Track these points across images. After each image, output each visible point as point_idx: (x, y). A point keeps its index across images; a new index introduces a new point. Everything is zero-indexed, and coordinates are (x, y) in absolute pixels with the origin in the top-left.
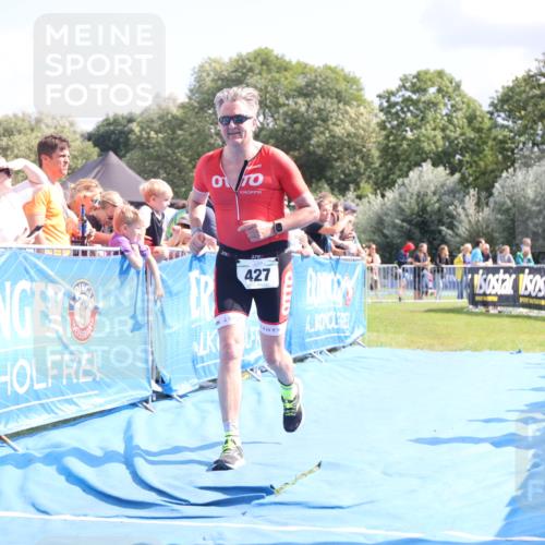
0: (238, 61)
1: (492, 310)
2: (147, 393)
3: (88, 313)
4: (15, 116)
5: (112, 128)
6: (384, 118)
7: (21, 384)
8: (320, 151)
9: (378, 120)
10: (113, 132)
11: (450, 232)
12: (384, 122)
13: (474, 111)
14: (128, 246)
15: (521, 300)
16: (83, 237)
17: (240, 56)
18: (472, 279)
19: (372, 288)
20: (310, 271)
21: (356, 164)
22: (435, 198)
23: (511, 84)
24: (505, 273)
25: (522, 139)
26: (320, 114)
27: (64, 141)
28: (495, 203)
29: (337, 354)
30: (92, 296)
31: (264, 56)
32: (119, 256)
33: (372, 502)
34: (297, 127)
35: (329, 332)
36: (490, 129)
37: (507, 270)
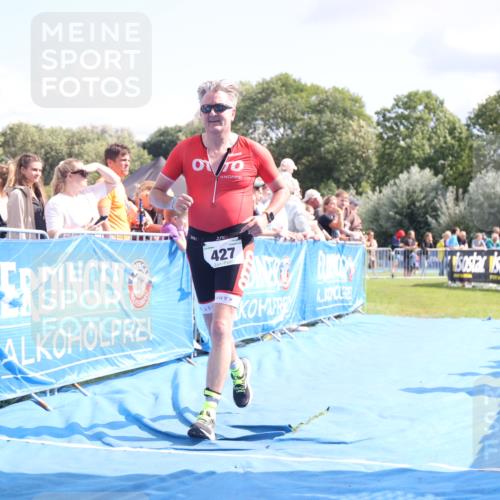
0: (262, 84)
1: (467, 285)
2: (190, 351)
3: (144, 286)
4: (85, 128)
5: (162, 138)
6: (381, 130)
7: (90, 343)
8: (329, 157)
9: (377, 132)
10: (163, 142)
11: (434, 221)
12: (381, 134)
13: (454, 124)
14: (176, 233)
15: (491, 277)
16: (141, 225)
17: (264, 80)
18: (451, 260)
19: (370, 267)
20: (321, 253)
21: (357, 168)
22: (422, 195)
23: (484, 102)
24: (478, 255)
25: (494, 147)
26: (329, 127)
27: (125, 148)
28: (470, 199)
29: (342, 320)
30: (147, 272)
31: (284, 81)
32: (169, 241)
33: (369, 439)
34: (311, 136)
35: (336, 302)
36: (467, 138)
37: (480, 253)
